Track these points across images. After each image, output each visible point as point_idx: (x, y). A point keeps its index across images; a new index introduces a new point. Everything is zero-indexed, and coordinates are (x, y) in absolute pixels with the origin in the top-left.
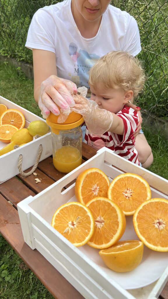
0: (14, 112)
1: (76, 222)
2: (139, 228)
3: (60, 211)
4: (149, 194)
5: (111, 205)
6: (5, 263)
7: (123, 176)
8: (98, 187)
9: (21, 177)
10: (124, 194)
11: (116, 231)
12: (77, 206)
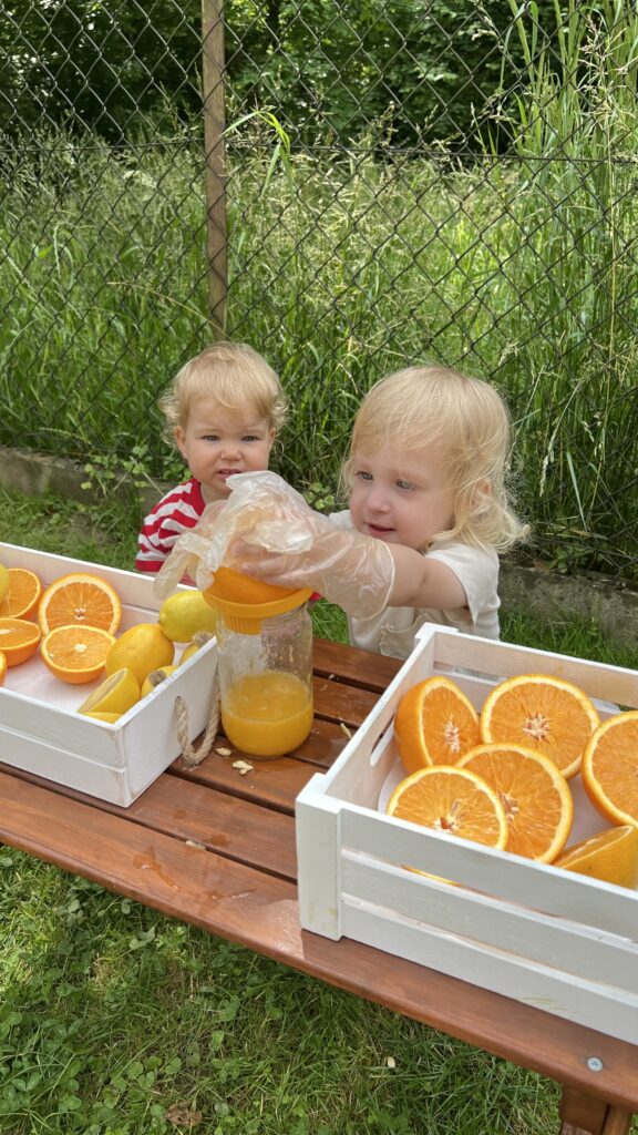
0: (82, 582)
1: (452, 815)
2: (608, 796)
3: (400, 800)
4: (592, 715)
5: (521, 757)
6: (108, 1128)
7: (506, 687)
8: (456, 730)
9: (184, 769)
10: (527, 730)
11: (559, 814)
12: (443, 774)
